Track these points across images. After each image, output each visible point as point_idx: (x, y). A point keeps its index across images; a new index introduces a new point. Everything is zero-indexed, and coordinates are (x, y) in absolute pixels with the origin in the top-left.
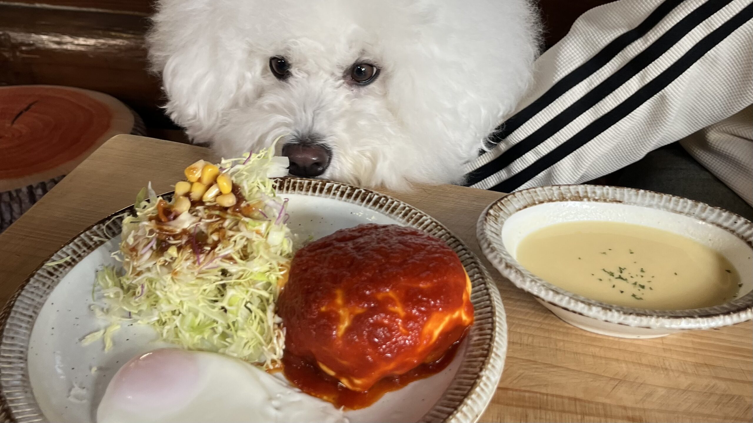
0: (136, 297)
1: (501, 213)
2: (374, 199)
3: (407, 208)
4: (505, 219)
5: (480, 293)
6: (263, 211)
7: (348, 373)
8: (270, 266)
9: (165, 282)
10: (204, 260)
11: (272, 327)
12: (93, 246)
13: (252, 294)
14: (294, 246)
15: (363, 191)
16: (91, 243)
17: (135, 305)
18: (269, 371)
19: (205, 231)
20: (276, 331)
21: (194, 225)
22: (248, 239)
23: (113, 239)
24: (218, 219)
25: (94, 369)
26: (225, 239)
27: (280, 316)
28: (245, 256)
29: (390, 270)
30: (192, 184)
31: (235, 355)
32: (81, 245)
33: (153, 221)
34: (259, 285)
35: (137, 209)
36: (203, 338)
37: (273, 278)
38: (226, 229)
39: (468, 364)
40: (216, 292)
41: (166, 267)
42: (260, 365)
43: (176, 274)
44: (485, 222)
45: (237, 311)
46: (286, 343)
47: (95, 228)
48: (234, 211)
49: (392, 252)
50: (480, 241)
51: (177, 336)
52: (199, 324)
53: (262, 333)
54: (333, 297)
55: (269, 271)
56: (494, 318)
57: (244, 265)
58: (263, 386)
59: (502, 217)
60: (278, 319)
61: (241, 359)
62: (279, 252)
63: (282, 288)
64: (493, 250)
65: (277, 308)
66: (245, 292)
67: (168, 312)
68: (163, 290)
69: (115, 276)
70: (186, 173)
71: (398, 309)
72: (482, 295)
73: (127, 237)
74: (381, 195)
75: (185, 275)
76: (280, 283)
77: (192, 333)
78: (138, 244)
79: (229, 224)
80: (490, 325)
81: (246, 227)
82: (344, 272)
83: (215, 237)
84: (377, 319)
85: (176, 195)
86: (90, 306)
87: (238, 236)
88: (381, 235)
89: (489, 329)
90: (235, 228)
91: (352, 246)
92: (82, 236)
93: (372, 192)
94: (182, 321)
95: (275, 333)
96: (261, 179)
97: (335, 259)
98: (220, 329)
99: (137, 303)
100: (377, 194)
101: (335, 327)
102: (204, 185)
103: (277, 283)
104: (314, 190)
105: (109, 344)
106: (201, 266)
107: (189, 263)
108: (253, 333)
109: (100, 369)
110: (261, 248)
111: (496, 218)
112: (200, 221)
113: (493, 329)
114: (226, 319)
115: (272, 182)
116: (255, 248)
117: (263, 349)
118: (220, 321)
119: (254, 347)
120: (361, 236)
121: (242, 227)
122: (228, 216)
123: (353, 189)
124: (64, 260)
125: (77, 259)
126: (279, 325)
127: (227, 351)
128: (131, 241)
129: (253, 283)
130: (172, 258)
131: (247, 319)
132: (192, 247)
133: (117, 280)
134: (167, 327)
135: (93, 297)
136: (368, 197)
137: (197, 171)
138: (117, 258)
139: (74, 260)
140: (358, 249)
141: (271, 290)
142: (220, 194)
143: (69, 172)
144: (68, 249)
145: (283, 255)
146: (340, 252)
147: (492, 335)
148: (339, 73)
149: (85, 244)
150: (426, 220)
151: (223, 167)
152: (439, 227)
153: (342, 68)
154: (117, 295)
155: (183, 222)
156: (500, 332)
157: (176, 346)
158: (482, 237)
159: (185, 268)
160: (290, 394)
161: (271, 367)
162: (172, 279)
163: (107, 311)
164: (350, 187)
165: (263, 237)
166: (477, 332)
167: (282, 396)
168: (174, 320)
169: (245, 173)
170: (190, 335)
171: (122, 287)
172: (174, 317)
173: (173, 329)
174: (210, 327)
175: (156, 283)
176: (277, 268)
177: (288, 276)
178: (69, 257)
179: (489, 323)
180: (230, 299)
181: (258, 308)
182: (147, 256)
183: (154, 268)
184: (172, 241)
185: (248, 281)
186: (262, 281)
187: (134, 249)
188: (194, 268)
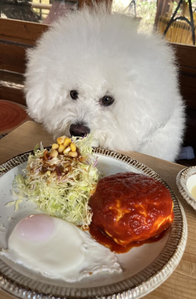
0: (31, 190)
1: (186, 175)
2: (131, 161)
3: (145, 167)
4: (188, 178)
5: (176, 208)
6: (87, 160)
7: (118, 238)
8: (88, 184)
9: (44, 185)
10: (61, 179)
11: (87, 211)
12: (15, 165)
13: (79, 196)
14: (99, 178)
15: (127, 157)
16: (14, 164)
17: (29, 193)
18: (83, 230)
19: (63, 166)
20: (89, 214)
21: (59, 163)
22: (80, 172)
23: (23, 163)
24: (69, 162)
25: (10, 218)
26: (71, 171)
27: (90, 207)
28: (78, 178)
29: (141, 195)
30: (59, 145)
31: (70, 221)
32: (10, 164)
33: (42, 159)
34: (83, 192)
35: (35, 152)
36: (56, 211)
37: (89, 189)
38: (72, 166)
39: (171, 240)
40: (64, 192)
41: (45, 179)
42: (80, 226)
43: (49, 183)
44: (180, 178)
45: (73, 202)
46: (92, 219)
47: (17, 157)
48: (76, 159)
49: (142, 187)
50: (178, 186)
51: (46, 208)
52: (55, 205)
53: (82, 213)
54: (115, 203)
55: (87, 187)
56: (183, 221)
57: (78, 183)
58: (80, 237)
59: (187, 177)
60: (90, 208)
61: (72, 223)
62: (92, 179)
63: (92, 195)
64: (184, 191)
65: (89, 203)
66: (77, 194)
67: (43, 198)
68: (42, 188)
69: (23, 179)
70: (58, 140)
71: (144, 213)
72: (177, 210)
73: (30, 164)
74: (134, 159)
75: (52, 183)
76: (91, 192)
77: (52, 208)
78: (34, 168)
79: (73, 164)
80: (181, 224)
81: (80, 167)
82: (121, 193)
83: (67, 169)
84: (135, 216)
85: (52, 149)
86: (11, 190)
87: (76, 170)
88: (137, 178)
89: (180, 226)
90: (75, 166)
91: (124, 181)
92: (11, 160)
93: (130, 158)
94: (49, 202)
95: (88, 214)
96: (88, 147)
97: (117, 186)
98: (64, 208)
99: (30, 192)
100: (132, 159)
101: (115, 217)
102: (64, 146)
103: (90, 192)
104: (106, 154)
105: (17, 207)
106: (60, 181)
107: (55, 179)
108: (78, 212)
109: (12, 218)
110: (86, 177)
111: (184, 177)
112: (61, 161)
113: (182, 226)
114: (67, 204)
115: (92, 149)
116: (83, 176)
117: (82, 220)
118: (65, 205)
119: (78, 218)
120: (128, 177)
121: (79, 166)
122: (73, 161)
123: (122, 155)
124: (2, 169)
125: (8, 170)
126: (90, 211)
127: (66, 219)
128: (31, 166)
129: (80, 191)
130: (48, 176)
131: (76, 205)
132: (57, 172)
133: (23, 180)
134: (42, 204)
135: (13, 186)
136: (128, 160)
137: (62, 140)
138: (24, 172)
139: (6, 170)
140: (128, 183)
141: (87, 194)
142: (71, 151)
143: (9, 133)
144: (5, 165)
145: (94, 180)
146: (119, 183)
147: (182, 229)
148: (98, 99)
149: (12, 164)
150: (153, 173)
151: (73, 140)
152: (158, 177)
153: (99, 97)
154: (23, 187)
155: (54, 161)
156: (185, 227)
157: (45, 212)
158: (179, 184)
159: (53, 181)
160: (92, 242)
161: (84, 228)
162: (47, 184)
163: (18, 193)
164: (121, 154)
165: (87, 172)
166: (175, 226)
167: (88, 243)
168: (45, 202)
169: (81, 143)
170: (51, 209)
171: (25, 184)
172: (46, 200)
173: (44, 205)
174: (60, 207)
175: (39, 185)
176: (91, 186)
177: (95, 190)
178: (5, 168)
179: (180, 223)
180: (70, 196)
181: (82, 202)
182: (37, 173)
183: (40, 179)
184: (49, 169)
185: (79, 190)
186: (84, 190)
187: (32, 169)
188: (57, 181)
